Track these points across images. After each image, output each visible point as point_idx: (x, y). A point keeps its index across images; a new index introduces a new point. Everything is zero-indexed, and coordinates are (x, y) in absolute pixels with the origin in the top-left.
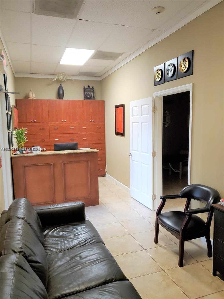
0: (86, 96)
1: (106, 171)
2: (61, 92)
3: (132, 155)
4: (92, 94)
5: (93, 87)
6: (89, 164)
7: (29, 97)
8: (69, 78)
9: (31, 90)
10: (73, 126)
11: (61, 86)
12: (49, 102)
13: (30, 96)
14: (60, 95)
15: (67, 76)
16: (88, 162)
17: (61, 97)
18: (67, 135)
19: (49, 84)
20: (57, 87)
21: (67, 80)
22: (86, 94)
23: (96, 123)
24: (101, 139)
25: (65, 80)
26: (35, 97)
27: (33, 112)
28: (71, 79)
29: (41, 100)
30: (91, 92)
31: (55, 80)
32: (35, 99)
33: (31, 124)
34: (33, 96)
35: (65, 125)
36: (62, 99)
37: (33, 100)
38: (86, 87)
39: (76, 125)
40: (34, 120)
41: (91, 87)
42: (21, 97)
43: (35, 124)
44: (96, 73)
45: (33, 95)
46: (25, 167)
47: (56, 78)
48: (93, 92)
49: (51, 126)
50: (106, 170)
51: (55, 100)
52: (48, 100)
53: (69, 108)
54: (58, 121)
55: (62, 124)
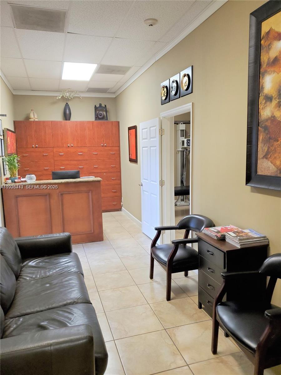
0: (98, 116)
1: (122, 205)
2: (68, 112)
3: (143, 185)
4: (105, 113)
5: (105, 106)
6: (90, 194)
7: (30, 118)
8: (77, 95)
9: (32, 110)
10: (81, 152)
11: (67, 105)
12: (54, 124)
13: (31, 117)
14: (67, 116)
15: (73, 93)
16: (89, 192)
17: (68, 117)
18: (75, 162)
19: (54, 103)
20: (62, 106)
21: (75, 98)
22: (98, 113)
23: (109, 148)
24: (115, 167)
25: (72, 98)
26: (37, 118)
27: (34, 135)
28: (79, 96)
29: (44, 122)
30: (103, 111)
31: (60, 98)
32: (36, 120)
33: (32, 149)
34: (34, 117)
35: (72, 150)
36: (69, 120)
37: (34, 121)
38: (98, 106)
39: (85, 150)
40: (35, 145)
41: (103, 105)
42: (21, 118)
43: (37, 150)
44: (109, 89)
45: (34, 116)
46: (17, 197)
47: (61, 96)
48: (106, 112)
49: (57, 151)
50: (122, 203)
51: (60, 122)
52: (52, 122)
53: (76, 131)
54: (63, 146)
55: (69, 150)
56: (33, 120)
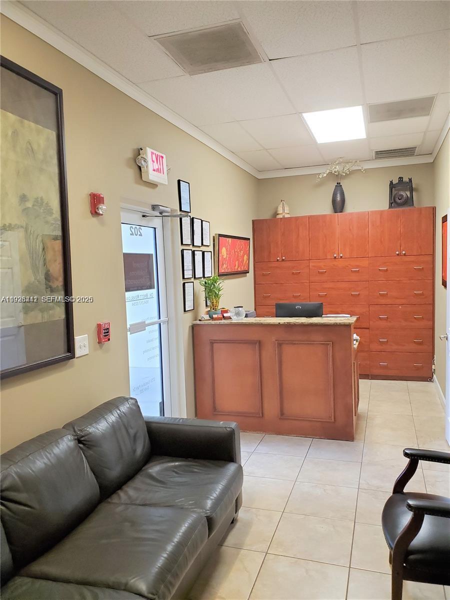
0: (394, 200)
1: (434, 370)
2: (339, 198)
4: (408, 194)
5: (410, 180)
6: (330, 348)
7: (278, 214)
8: (357, 168)
9: (282, 201)
10: (357, 266)
11: (339, 185)
12: (313, 221)
13: (279, 212)
14: (339, 205)
15: (350, 164)
16: (328, 344)
17: (338, 207)
18: (345, 285)
19: (319, 185)
20: (331, 187)
21: (352, 173)
22: (396, 194)
23: (412, 258)
24: (422, 294)
25: (348, 173)
26: (288, 214)
27: (281, 242)
28: (360, 168)
29: (297, 218)
30: (405, 190)
31: (325, 175)
32: (287, 216)
33: (276, 264)
34: (285, 212)
35: (340, 263)
36: (341, 212)
37: (284, 218)
38: (395, 181)
39: (365, 263)
40: (282, 257)
41: (406, 179)
42: (266, 215)
43: (284, 264)
44: (416, 148)
45: (284, 210)
46: (212, 343)
47: (328, 171)
48: (412, 190)
49: (314, 266)
50: (433, 366)
52: (310, 217)
53: (350, 230)
54: (326, 256)
55: (335, 263)
56: (282, 217)
